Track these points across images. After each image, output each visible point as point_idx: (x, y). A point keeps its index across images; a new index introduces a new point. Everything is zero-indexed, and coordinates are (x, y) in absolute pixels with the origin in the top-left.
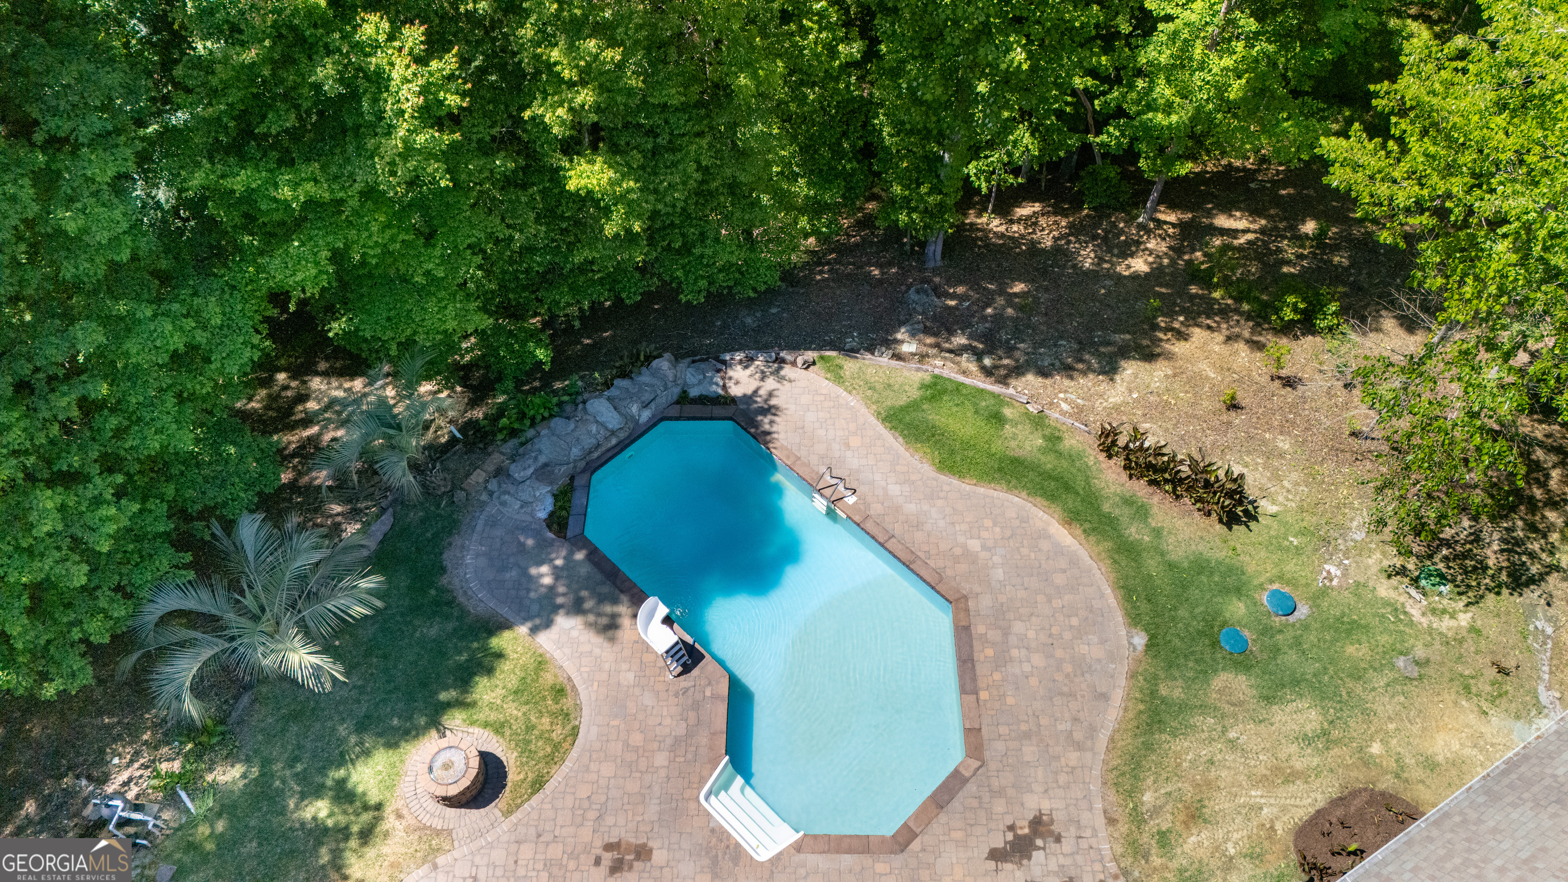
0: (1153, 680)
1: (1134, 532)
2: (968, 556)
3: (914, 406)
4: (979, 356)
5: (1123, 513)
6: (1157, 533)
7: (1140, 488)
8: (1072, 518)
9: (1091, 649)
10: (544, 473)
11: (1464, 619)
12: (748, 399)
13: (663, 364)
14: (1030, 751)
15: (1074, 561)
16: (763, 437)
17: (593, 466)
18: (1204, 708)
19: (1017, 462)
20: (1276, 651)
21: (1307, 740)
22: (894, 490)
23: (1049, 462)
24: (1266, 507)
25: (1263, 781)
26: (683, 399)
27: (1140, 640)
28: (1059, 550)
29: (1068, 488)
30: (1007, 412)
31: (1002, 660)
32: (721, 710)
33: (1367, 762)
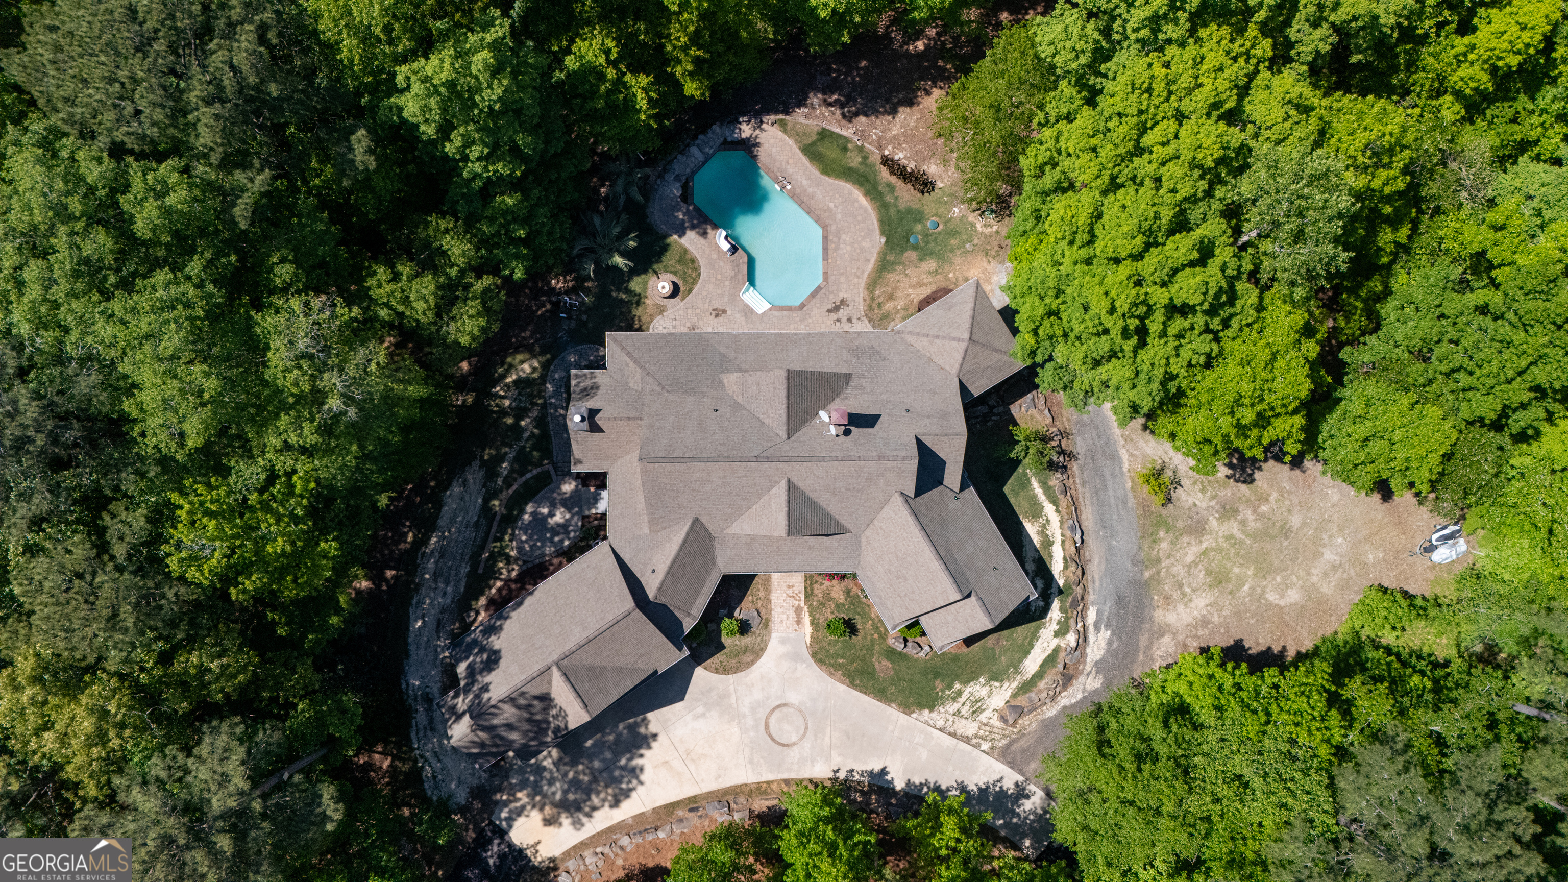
0: (885, 254)
1: (889, 198)
2: (829, 210)
3: (813, 144)
4: (842, 106)
5: (885, 190)
6: (896, 198)
7: (893, 179)
8: (867, 194)
9: (866, 244)
10: (677, 178)
11: (995, 228)
12: (748, 139)
13: (716, 128)
14: (842, 279)
15: (866, 211)
16: (755, 157)
17: (694, 173)
18: (900, 263)
19: (850, 169)
20: (928, 243)
21: (930, 273)
22: (805, 182)
23: (862, 169)
24: (939, 184)
25: (912, 287)
26: (725, 142)
27: (883, 240)
28: (861, 206)
29: (867, 180)
30: (850, 146)
31: (837, 248)
32: (745, 267)
33: (947, 279)
